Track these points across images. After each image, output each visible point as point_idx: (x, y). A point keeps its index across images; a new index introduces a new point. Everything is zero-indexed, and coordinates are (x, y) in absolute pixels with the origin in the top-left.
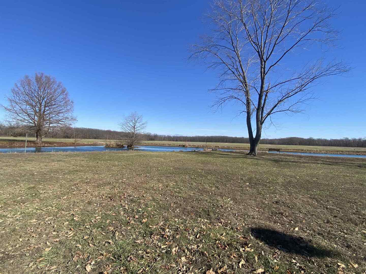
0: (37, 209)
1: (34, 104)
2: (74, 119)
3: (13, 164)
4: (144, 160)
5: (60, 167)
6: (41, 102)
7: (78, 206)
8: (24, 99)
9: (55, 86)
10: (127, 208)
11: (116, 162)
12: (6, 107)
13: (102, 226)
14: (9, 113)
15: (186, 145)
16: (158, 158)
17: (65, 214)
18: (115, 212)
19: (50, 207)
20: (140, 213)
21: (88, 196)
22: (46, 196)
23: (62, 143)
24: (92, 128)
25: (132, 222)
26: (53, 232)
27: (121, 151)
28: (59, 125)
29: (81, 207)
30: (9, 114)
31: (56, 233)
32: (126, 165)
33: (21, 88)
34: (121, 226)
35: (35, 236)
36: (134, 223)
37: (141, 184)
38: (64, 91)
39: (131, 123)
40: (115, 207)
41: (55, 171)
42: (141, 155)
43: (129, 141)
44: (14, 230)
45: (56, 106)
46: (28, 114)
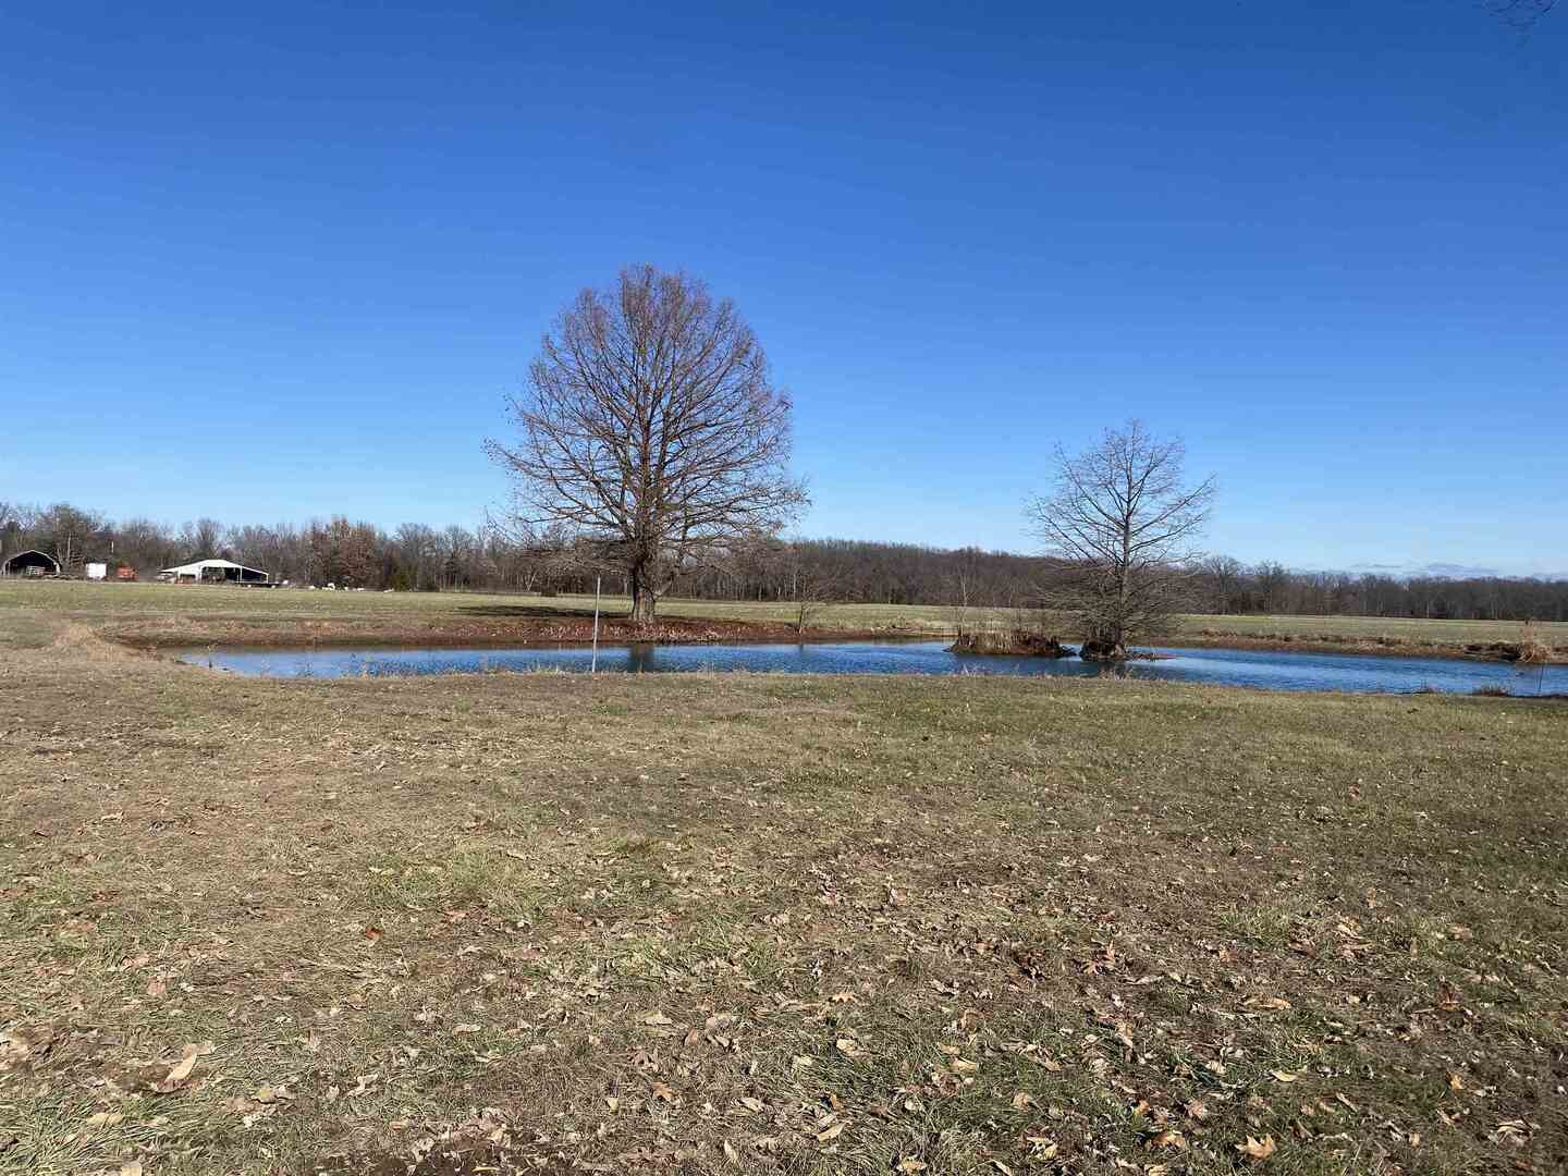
0: (666, 963)
1: (620, 430)
2: (792, 496)
3: (553, 725)
4: (1203, 743)
5: (743, 751)
6: (649, 414)
7: (852, 981)
8: (581, 410)
9: (705, 327)
10: (1130, 1043)
11: (1026, 743)
12: (513, 455)
13: (990, 1122)
14: (527, 478)
15: (1528, 646)
16: (1303, 732)
17: (793, 1009)
18: (1056, 1054)
19: (723, 963)
20: (1219, 1089)
21: (895, 930)
22: (697, 897)
23: (742, 623)
24: (881, 543)
25: (1171, 1138)
26: (746, 1095)
27: (1049, 677)
28: (727, 529)
29: (867, 985)
30: (524, 485)
31: (761, 1105)
32: (1090, 765)
33: (569, 356)
34: (1101, 1147)
35: (668, 1097)
36: (1182, 1143)
37: (1200, 902)
38: (744, 346)
39: (1106, 503)
40: (1051, 1017)
41: (723, 773)
42: (1184, 707)
43: (1093, 614)
44: (583, 1049)
45: (711, 429)
46: (596, 483)
